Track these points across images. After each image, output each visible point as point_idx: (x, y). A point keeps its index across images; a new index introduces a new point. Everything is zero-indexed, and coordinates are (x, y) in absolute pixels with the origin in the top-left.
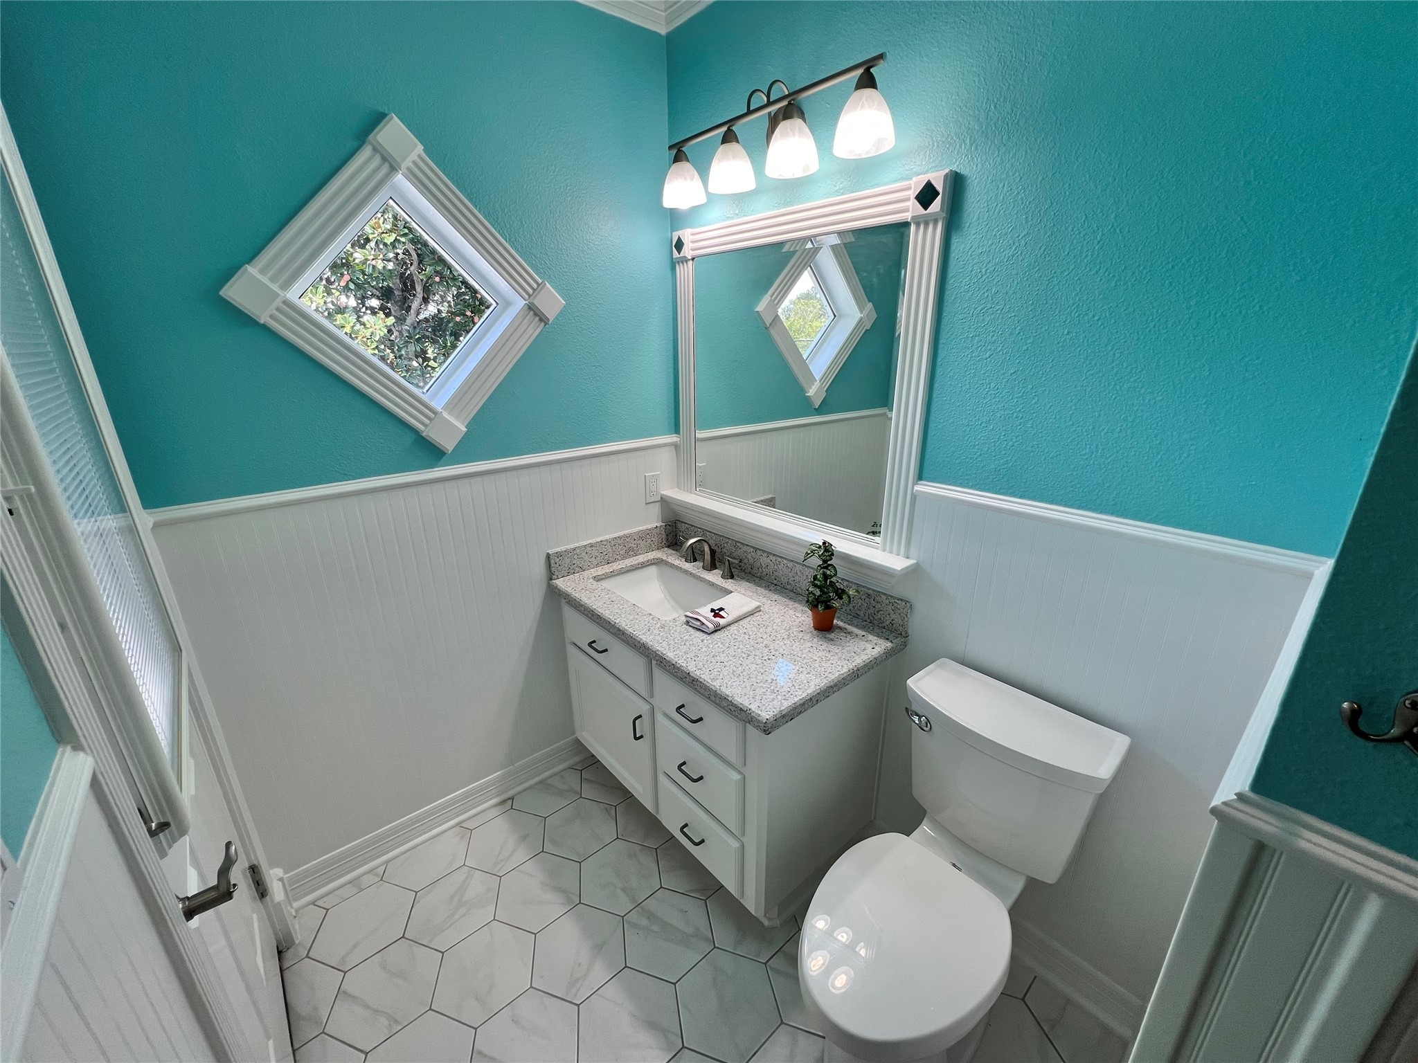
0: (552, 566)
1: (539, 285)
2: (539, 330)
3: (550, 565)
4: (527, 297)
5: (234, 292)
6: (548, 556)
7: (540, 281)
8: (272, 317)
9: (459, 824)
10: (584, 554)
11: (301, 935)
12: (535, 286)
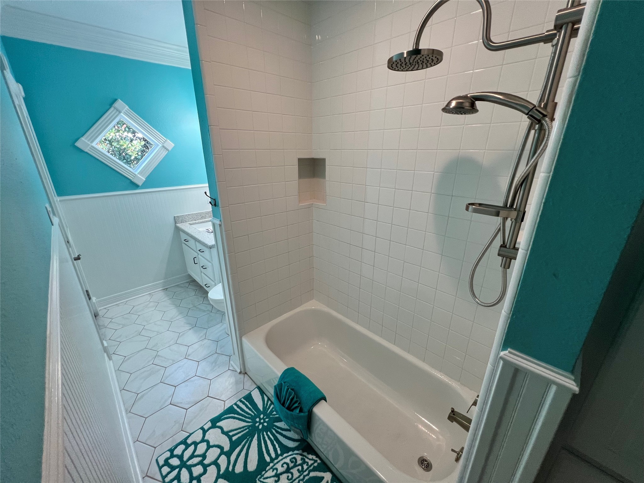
0: (176, 220)
1: (165, 140)
2: (166, 153)
3: (175, 219)
4: (162, 144)
5: (78, 144)
6: (174, 217)
7: (166, 139)
8: (88, 150)
9: (149, 294)
10: (186, 217)
11: (101, 313)
12: (164, 141)
